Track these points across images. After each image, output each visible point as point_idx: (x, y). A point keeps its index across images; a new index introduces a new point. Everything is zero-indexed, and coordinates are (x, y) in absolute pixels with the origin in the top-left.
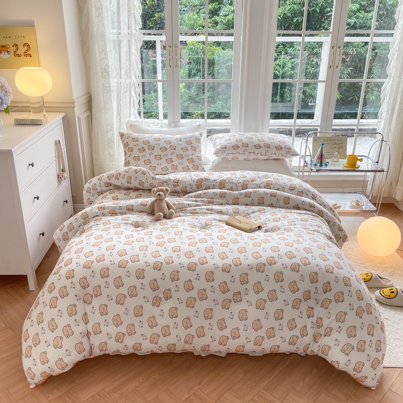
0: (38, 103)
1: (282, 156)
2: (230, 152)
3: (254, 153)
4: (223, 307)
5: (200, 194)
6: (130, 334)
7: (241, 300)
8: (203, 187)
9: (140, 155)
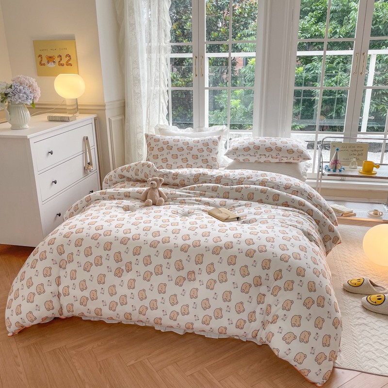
0: (72, 106)
1: (293, 160)
2: (241, 154)
3: (265, 155)
4: (177, 284)
5: (195, 187)
6: (92, 299)
7: (194, 280)
8: (200, 181)
9: (159, 154)
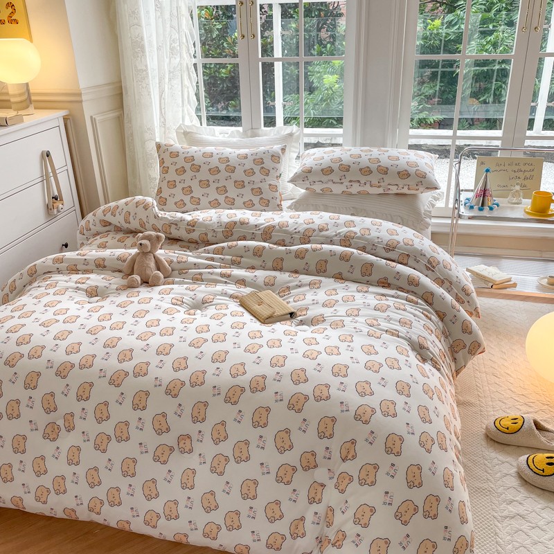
1: (409, 189)
2: (316, 179)
4: (156, 459)
5: (223, 248)
6: (5, 480)
7: (191, 451)
9: (178, 178)
